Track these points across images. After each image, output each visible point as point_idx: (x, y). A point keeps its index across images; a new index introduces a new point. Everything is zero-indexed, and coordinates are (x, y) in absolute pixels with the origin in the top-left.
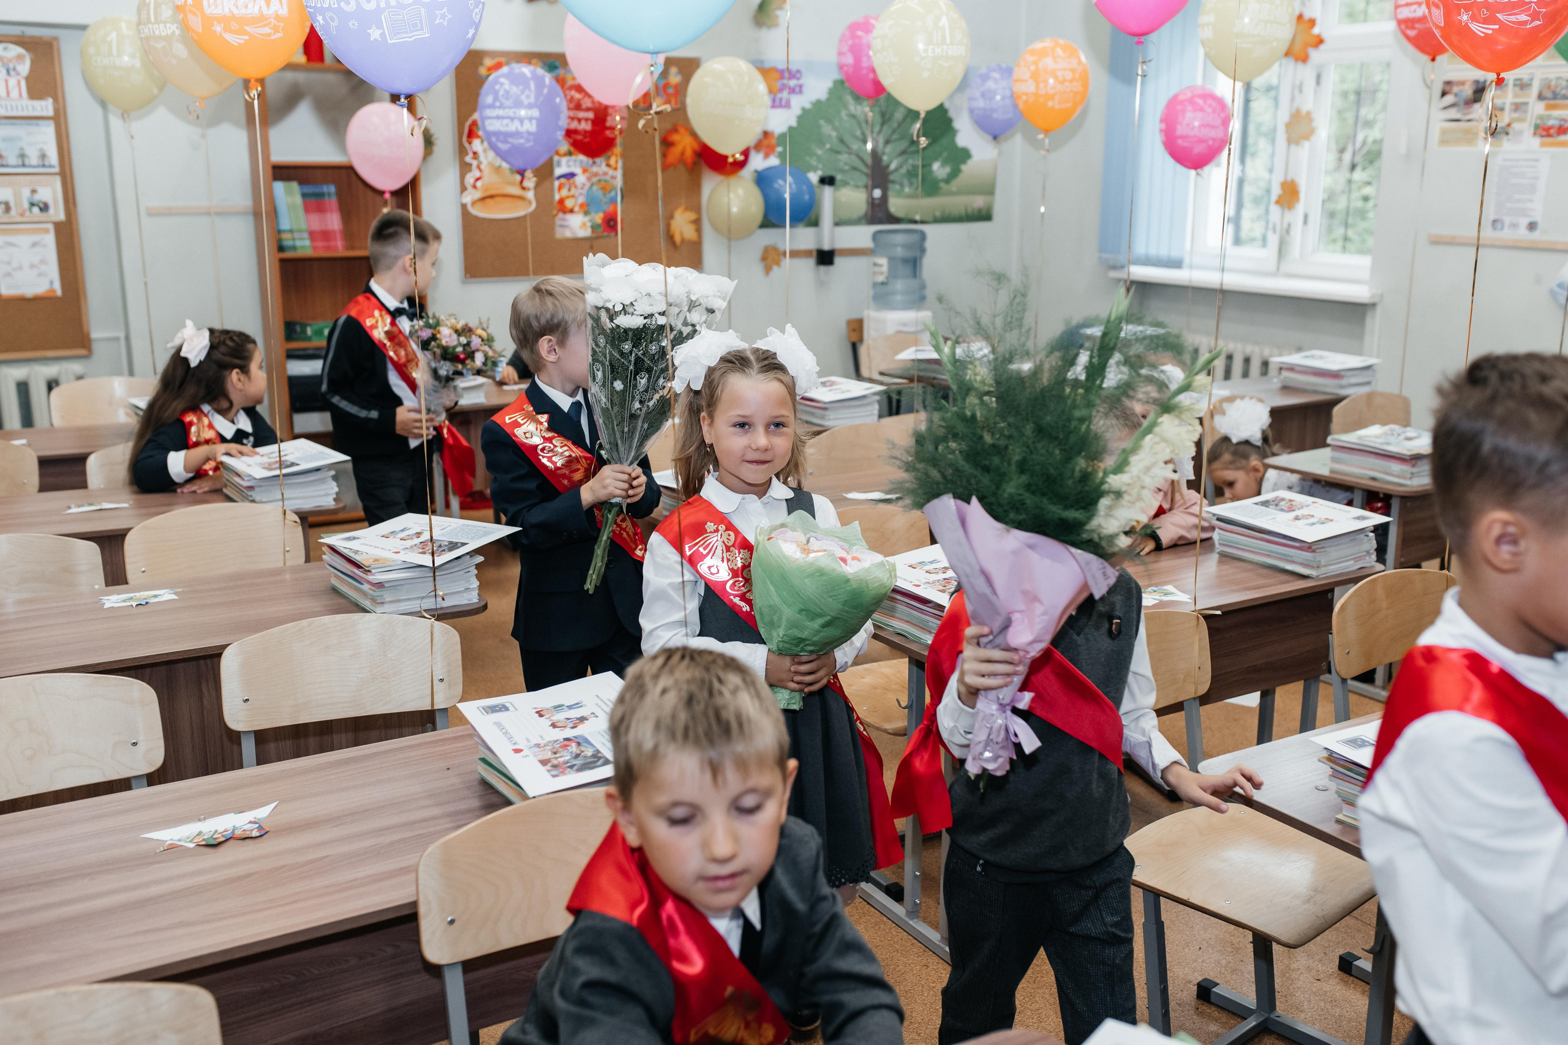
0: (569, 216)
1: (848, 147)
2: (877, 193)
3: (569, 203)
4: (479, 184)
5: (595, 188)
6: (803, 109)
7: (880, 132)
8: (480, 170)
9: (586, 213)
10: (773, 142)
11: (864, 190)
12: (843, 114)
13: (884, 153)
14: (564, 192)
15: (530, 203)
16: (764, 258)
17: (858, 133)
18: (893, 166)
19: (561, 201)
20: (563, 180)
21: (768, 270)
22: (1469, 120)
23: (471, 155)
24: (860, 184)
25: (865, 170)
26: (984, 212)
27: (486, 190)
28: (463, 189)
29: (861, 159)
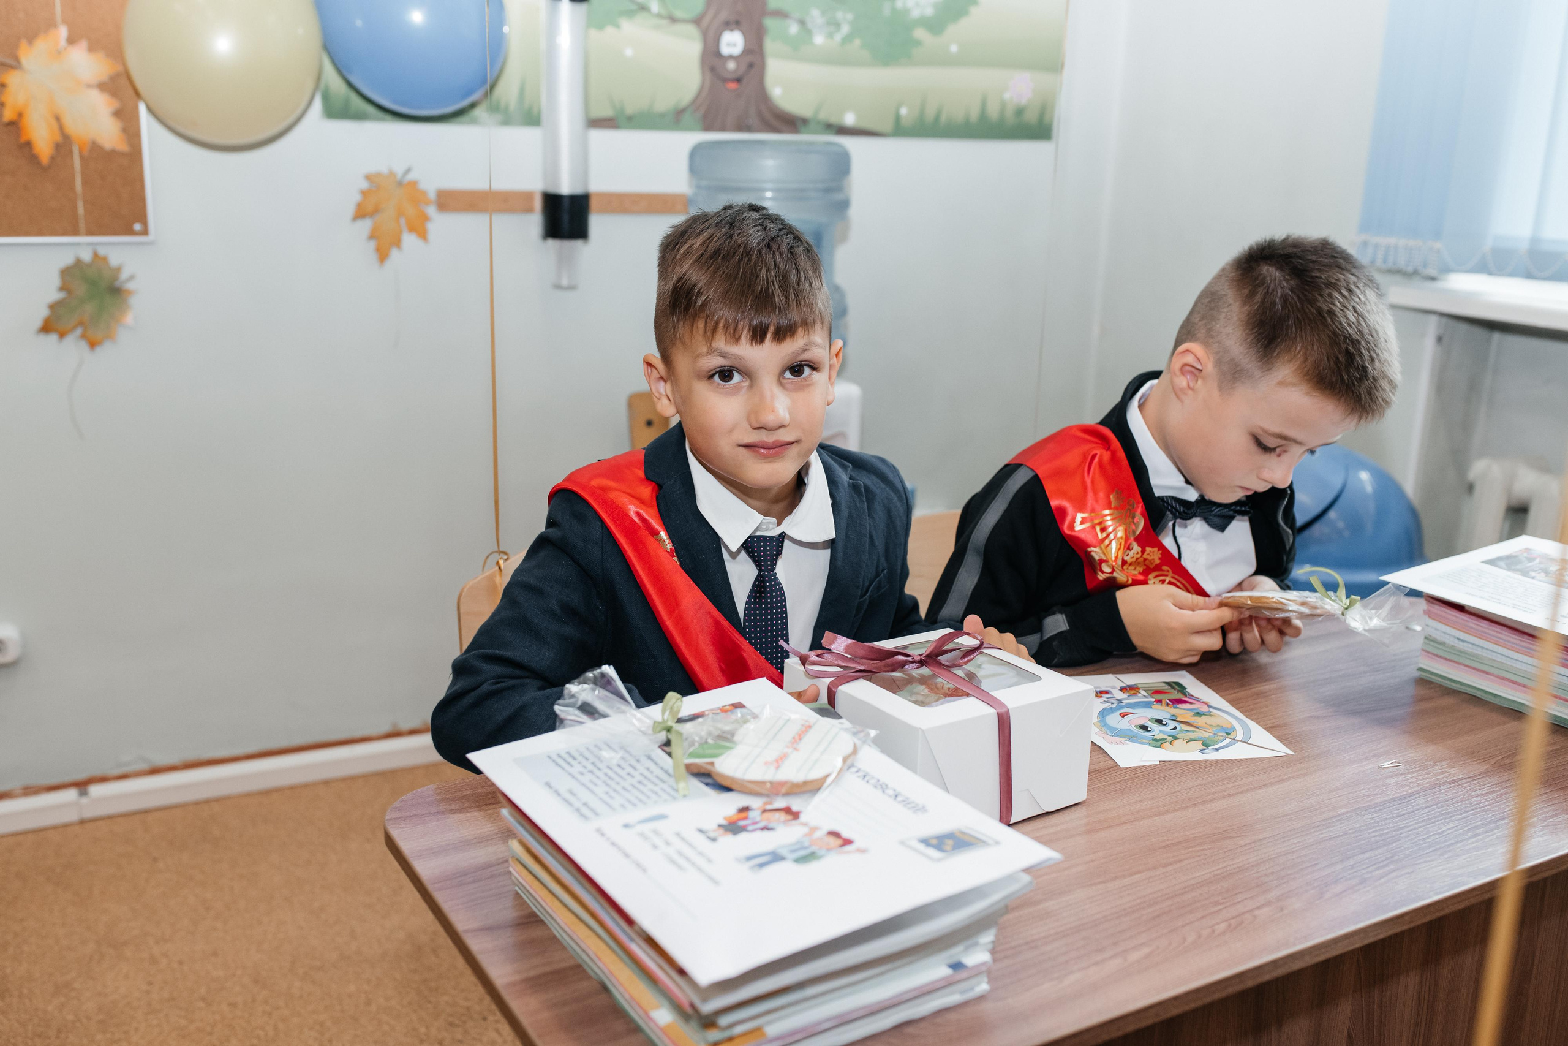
2: (733, 43)
11: (692, 30)
16: (368, 214)
21: (382, 245)
24: (679, 14)
26: (1031, 117)
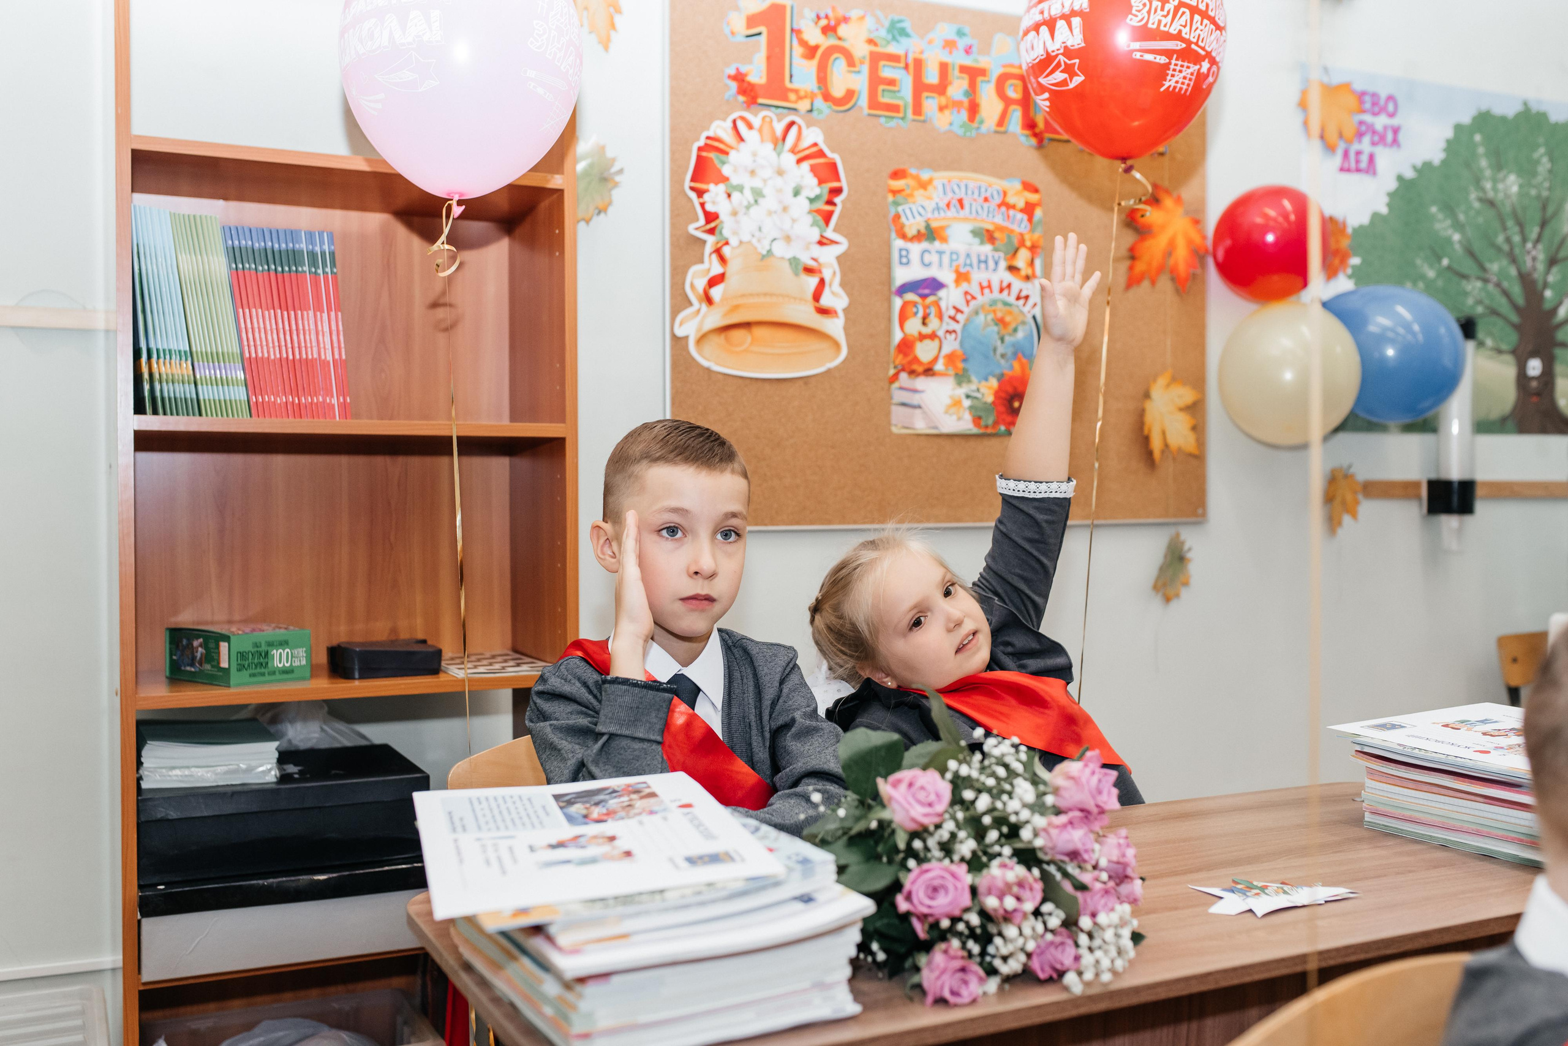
0: (921, 383)
1: (1483, 269)
2: (1535, 367)
3: (924, 352)
4: (716, 292)
5: (981, 318)
6: (1400, 179)
7: (1538, 240)
8: (722, 259)
9: (961, 378)
10: (1345, 243)
13: (1546, 285)
14: (914, 326)
15: (837, 345)
16: (1329, 498)
17: (1500, 239)
18: (1563, 313)
19: (906, 346)
20: (911, 297)
21: (1332, 523)
23: (702, 221)
25: (1514, 318)
27: (735, 308)
28: (680, 301)
29: (1506, 293)
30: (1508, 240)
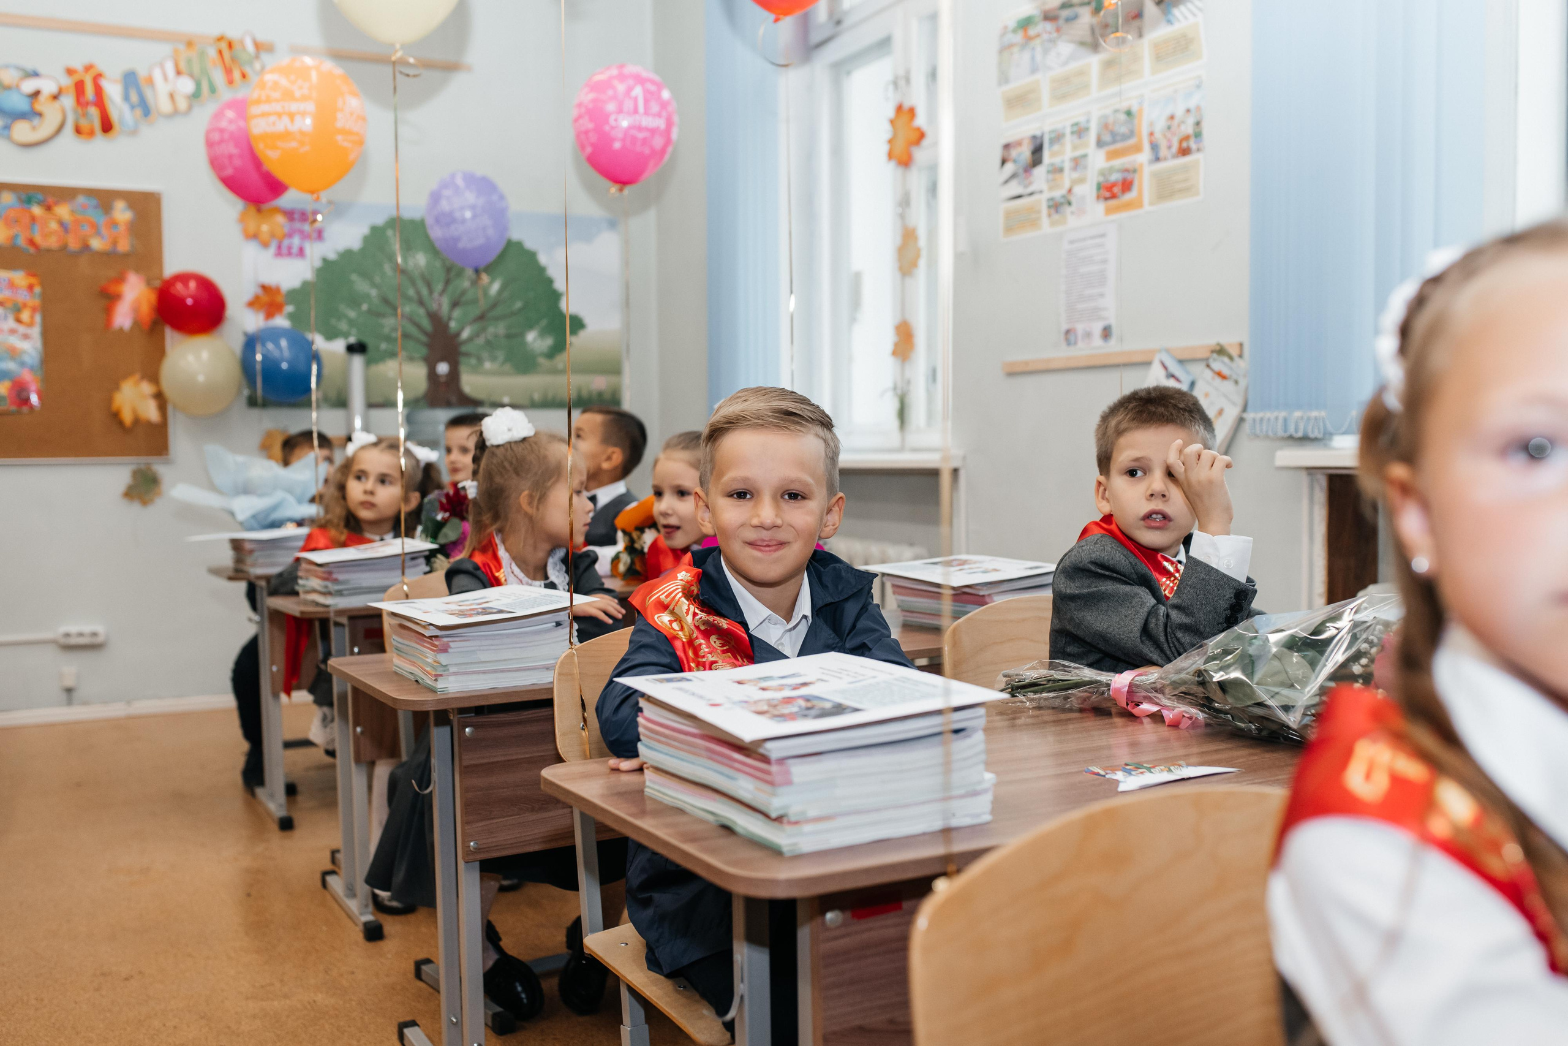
1: (396, 309)
2: (443, 368)
6: (325, 260)
7: (443, 291)
10: (279, 299)
11: (421, 364)
12: (387, 268)
13: (450, 318)
17: (411, 292)
18: (465, 334)
22: (1031, 194)
24: (415, 355)
25: (424, 338)
26: (607, 396)
29: (418, 326)
30: (418, 293)
